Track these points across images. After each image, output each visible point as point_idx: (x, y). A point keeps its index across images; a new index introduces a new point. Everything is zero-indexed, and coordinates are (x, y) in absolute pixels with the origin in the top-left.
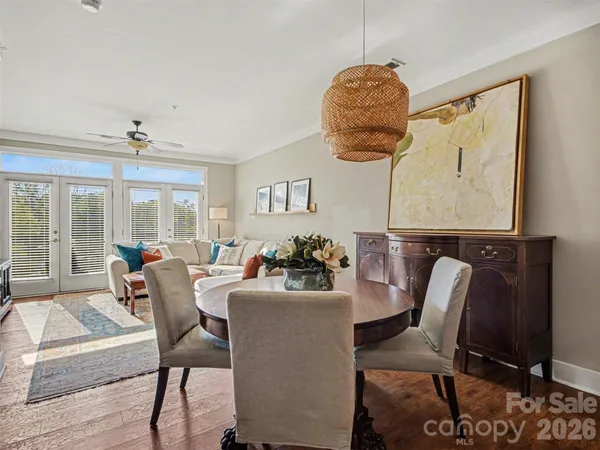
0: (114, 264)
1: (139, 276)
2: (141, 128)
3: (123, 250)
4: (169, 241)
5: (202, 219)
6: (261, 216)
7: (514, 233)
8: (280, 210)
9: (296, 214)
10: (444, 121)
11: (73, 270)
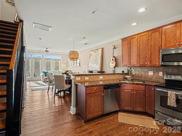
0: (42, 75)
1: (47, 77)
2: (48, 50)
3: (44, 72)
4: (53, 71)
5: (60, 66)
6: (72, 66)
7: (100, 71)
8: (75, 65)
9: (78, 66)
10: (95, 53)
11: (34, 76)
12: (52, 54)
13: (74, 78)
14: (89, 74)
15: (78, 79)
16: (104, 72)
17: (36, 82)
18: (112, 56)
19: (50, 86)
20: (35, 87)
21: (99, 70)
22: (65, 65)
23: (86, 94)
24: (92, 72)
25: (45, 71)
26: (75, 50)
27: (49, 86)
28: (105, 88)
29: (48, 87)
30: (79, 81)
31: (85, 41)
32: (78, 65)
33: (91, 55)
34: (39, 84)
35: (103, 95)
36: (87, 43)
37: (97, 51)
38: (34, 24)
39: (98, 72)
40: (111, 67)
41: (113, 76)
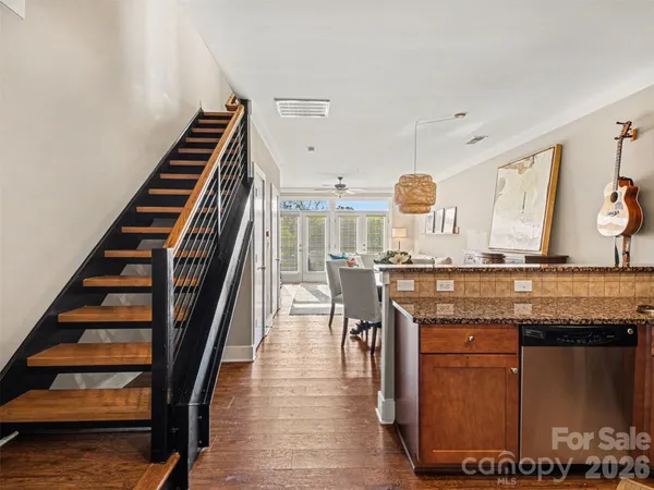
2: (343, 182)
3: (334, 257)
4: (363, 253)
5: (387, 236)
6: (429, 235)
7: (540, 253)
8: (438, 231)
9: (447, 235)
10: (520, 172)
11: (310, 269)
12: (357, 195)
13: (388, 282)
14: (486, 266)
15: (407, 285)
16: (564, 259)
17: (312, 286)
18: (613, 175)
19: (337, 305)
20: (309, 303)
21: (536, 249)
22: (403, 233)
23: (420, 353)
24: (499, 258)
25: (338, 253)
26: (420, 172)
27: (333, 305)
28: (524, 341)
29: (330, 305)
30: (407, 295)
31: (469, 128)
32: (449, 228)
33: (503, 183)
34: (317, 293)
35: (515, 370)
36: (479, 135)
37: (527, 164)
38: (278, 103)
39: (529, 259)
40: (604, 232)
41: (602, 278)
